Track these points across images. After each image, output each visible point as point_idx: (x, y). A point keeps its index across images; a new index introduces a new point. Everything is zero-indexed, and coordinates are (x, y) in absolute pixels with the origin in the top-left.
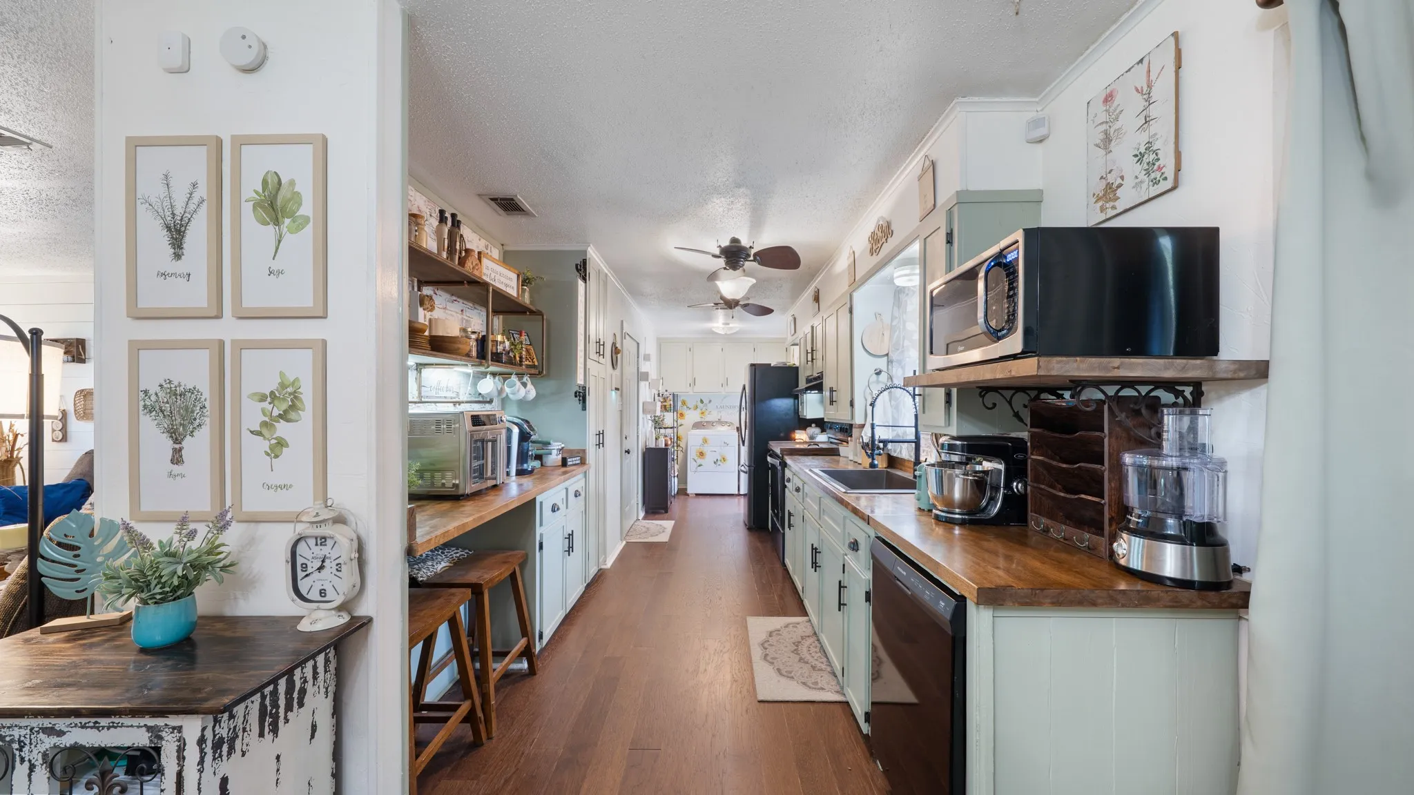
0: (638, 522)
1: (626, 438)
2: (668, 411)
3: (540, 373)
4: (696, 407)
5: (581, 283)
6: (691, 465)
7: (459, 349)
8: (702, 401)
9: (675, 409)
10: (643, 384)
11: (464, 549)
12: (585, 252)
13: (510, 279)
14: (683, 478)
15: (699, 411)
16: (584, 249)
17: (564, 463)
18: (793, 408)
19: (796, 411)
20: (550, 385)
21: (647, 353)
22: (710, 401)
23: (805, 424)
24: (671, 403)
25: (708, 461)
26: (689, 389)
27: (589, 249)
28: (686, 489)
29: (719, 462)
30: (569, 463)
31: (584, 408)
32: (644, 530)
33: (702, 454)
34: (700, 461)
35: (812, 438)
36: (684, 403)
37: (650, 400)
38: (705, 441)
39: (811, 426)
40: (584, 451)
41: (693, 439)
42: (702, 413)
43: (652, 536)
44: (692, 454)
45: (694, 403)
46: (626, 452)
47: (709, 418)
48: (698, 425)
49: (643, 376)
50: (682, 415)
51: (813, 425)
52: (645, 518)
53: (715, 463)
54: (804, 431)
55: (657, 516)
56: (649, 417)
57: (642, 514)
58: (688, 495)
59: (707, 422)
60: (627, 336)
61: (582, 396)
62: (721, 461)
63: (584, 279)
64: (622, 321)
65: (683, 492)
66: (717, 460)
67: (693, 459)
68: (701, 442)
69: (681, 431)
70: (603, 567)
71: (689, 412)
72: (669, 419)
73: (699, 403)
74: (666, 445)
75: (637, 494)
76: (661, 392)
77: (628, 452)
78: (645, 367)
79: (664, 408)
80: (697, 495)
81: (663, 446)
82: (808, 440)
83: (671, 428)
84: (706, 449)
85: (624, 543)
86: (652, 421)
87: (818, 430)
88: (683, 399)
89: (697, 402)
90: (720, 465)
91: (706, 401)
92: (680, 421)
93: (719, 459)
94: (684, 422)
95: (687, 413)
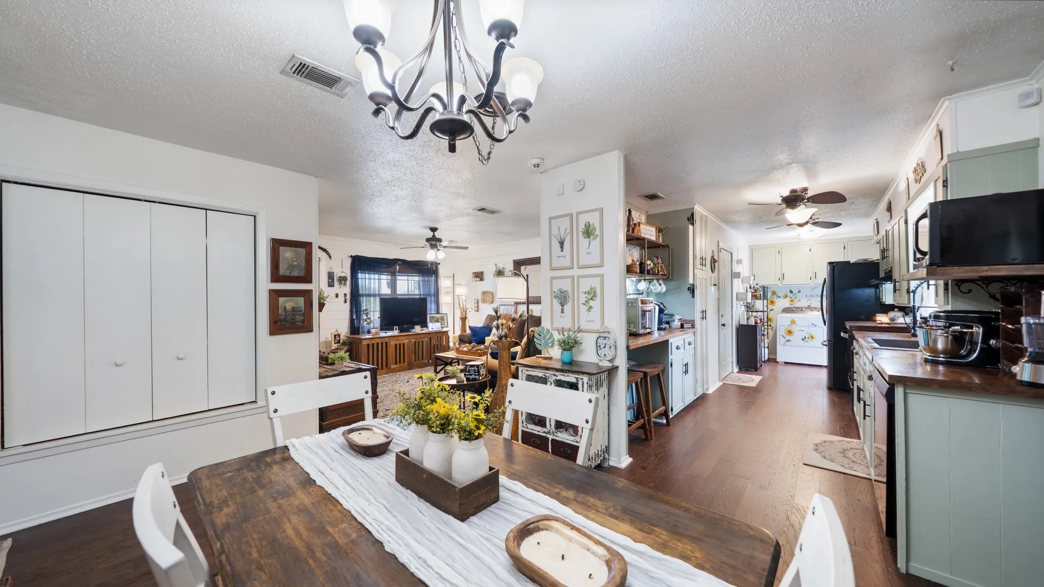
0: (733, 374)
1: (722, 316)
2: (758, 299)
3: (668, 278)
5: (691, 227)
6: (780, 340)
7: (633, 270)
8: (791, 292)
9: (765, 297)
10: (735, 281)
11: (635, 362)
12: (693, 208)
13: (652, 231)
14: (773, 349)
15: (788, 299)
16: (691, 207)
17: (682, 326)
18: (874, 295)
19: (878, 298)
20: (673, 284)
21: (739, 258)
22: (799, 292)
23: (887, 309)
24: (761, 293)
25: (797, 337)
26: (779, 283)
27: (695, 207)
28: (776, 359)
29: (807, 340)
30: (685, 327)
31: (693, 297)
32: (737, 378)
33: (790, 332)
34: (788, 337)
35: (892, 319)
36: (774, 293)
37: (742, 291)
38: (793, 322)
39: (894, 310)
40: (694, 321)
41: (782, 321)
42: (792, 301)
43: (742, 382)
44: (781, 332)
45: (784, 293)
46: (722, 325)
47: (797, 305)
48: (786, 310)
49: (737, 275)
50: (772, 302)
51: (896, 310)
52: (738, 372)
53: (803, 339)
54: (885, 315)
55: (748, 372)
56: (742, 303)
57: (736, 370)
58: (777, 362)
59: (795, 308)
60: (722, 250)
61: (692, 290)
62: (809, 338)
63: (693, 224)
64: (718, 242)
65: (772, 360)
66: (805, 337)
67: (782, 336)
68: (790, 323)
69: (771, 315)
70: (706, 392)
71: (779, 300)
72: (759, 305)
73: (789, 294)
74: (756, 323)
75: (732, 355)
76: (752, 285)
77: (724, 325)
78: (737, 269)
79: (755, 297)
80: (786, 363)
81: (754, 324)
82: (889, 322)
83: (762, 312)
84: (794, 328)
85: (721, 383)
86: (745, 306)
87: (900, 314)
88: (772, 290)
89: (786, 292)
90: (807, 341)
91: (795, 291)
92: (770, 307)
93: (807, 337)
94: (773, 307)
95: (777, 301)
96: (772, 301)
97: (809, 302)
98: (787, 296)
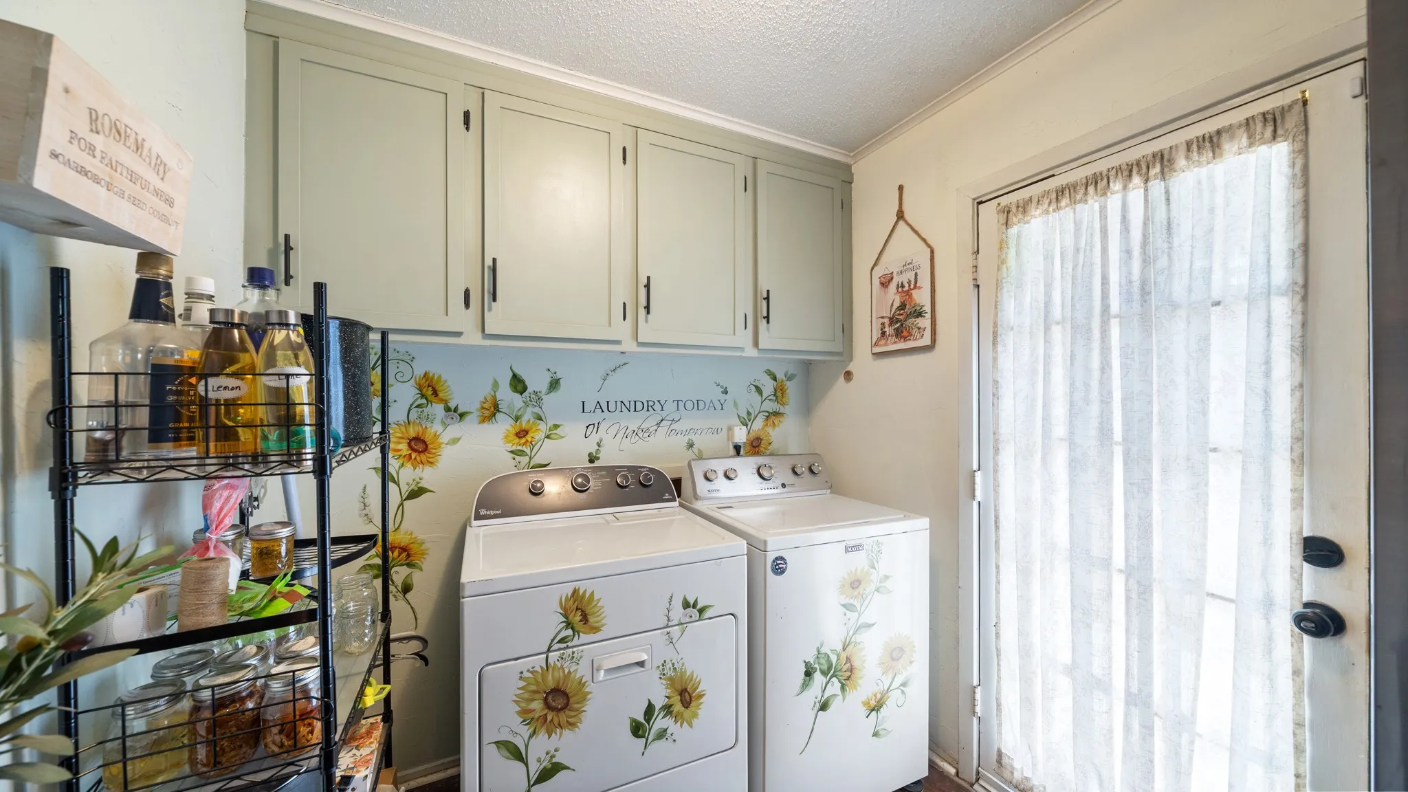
4: (492, 411)
8: (518, 384)
15: (503, 426)
22: (554, 384)
26: (463, 320)
29: (660, 723)
34: (540, 748)
36: (430, 389)
42: (522, 434)
45: (485, 391)
53: (637, 729)
66: (649, 711)
68: (555, 622)
71: (454, 430)
73: (506, 395)
88: (419, 372)
89: (496, 385)
90: (662, 734)
91: (536, 381)
92: (407, 475)
93: (659, 703)
94: (427, 476)
95: (446, 437)
96: (417, 439)
97: (595, 438)
98: (496, 408)
